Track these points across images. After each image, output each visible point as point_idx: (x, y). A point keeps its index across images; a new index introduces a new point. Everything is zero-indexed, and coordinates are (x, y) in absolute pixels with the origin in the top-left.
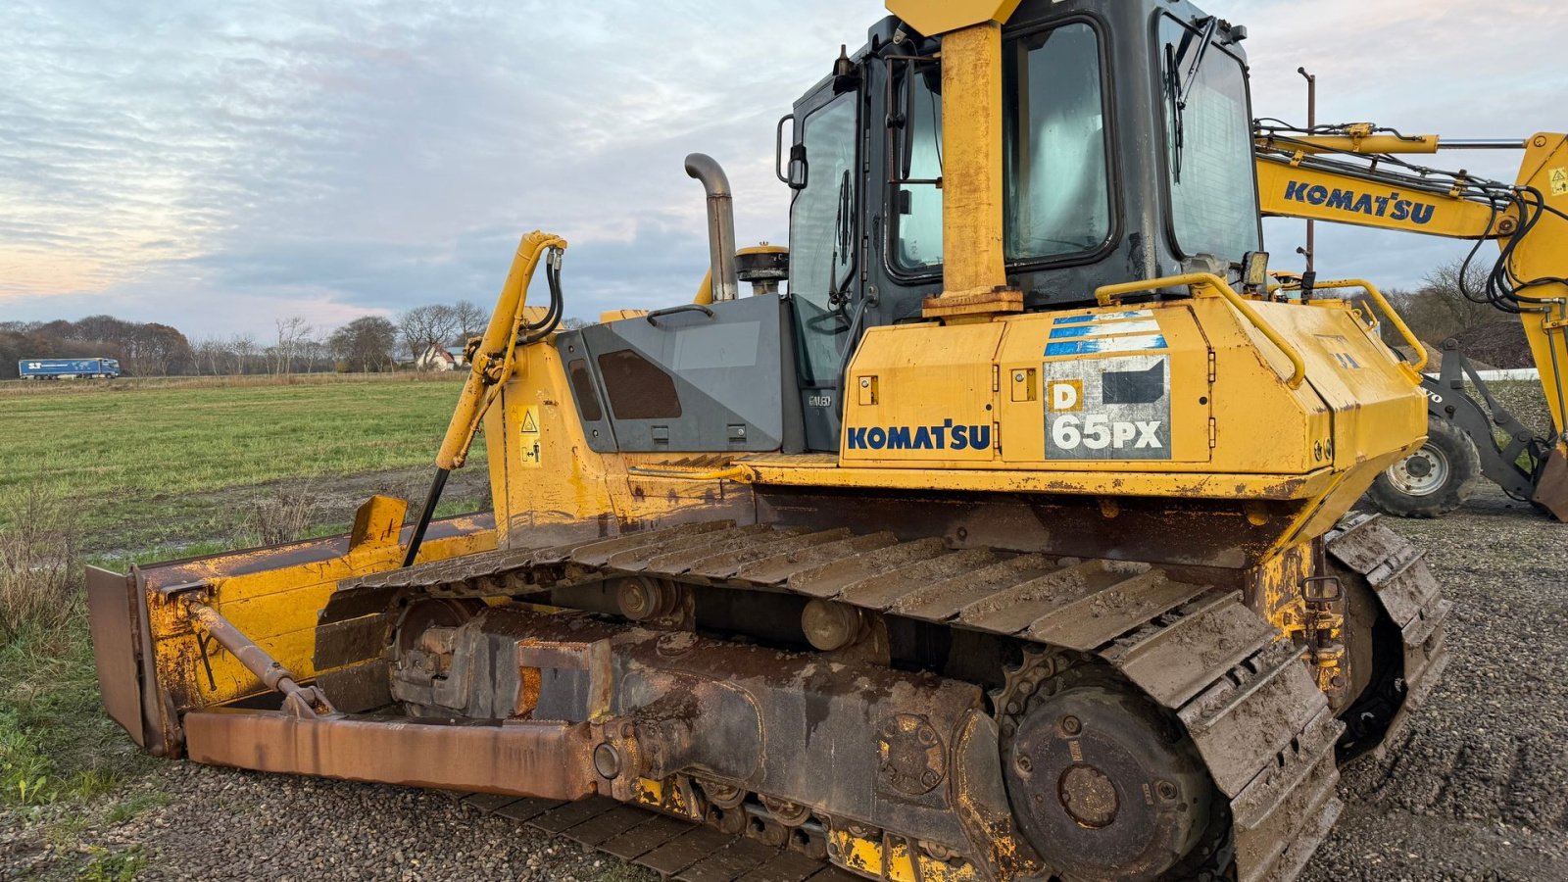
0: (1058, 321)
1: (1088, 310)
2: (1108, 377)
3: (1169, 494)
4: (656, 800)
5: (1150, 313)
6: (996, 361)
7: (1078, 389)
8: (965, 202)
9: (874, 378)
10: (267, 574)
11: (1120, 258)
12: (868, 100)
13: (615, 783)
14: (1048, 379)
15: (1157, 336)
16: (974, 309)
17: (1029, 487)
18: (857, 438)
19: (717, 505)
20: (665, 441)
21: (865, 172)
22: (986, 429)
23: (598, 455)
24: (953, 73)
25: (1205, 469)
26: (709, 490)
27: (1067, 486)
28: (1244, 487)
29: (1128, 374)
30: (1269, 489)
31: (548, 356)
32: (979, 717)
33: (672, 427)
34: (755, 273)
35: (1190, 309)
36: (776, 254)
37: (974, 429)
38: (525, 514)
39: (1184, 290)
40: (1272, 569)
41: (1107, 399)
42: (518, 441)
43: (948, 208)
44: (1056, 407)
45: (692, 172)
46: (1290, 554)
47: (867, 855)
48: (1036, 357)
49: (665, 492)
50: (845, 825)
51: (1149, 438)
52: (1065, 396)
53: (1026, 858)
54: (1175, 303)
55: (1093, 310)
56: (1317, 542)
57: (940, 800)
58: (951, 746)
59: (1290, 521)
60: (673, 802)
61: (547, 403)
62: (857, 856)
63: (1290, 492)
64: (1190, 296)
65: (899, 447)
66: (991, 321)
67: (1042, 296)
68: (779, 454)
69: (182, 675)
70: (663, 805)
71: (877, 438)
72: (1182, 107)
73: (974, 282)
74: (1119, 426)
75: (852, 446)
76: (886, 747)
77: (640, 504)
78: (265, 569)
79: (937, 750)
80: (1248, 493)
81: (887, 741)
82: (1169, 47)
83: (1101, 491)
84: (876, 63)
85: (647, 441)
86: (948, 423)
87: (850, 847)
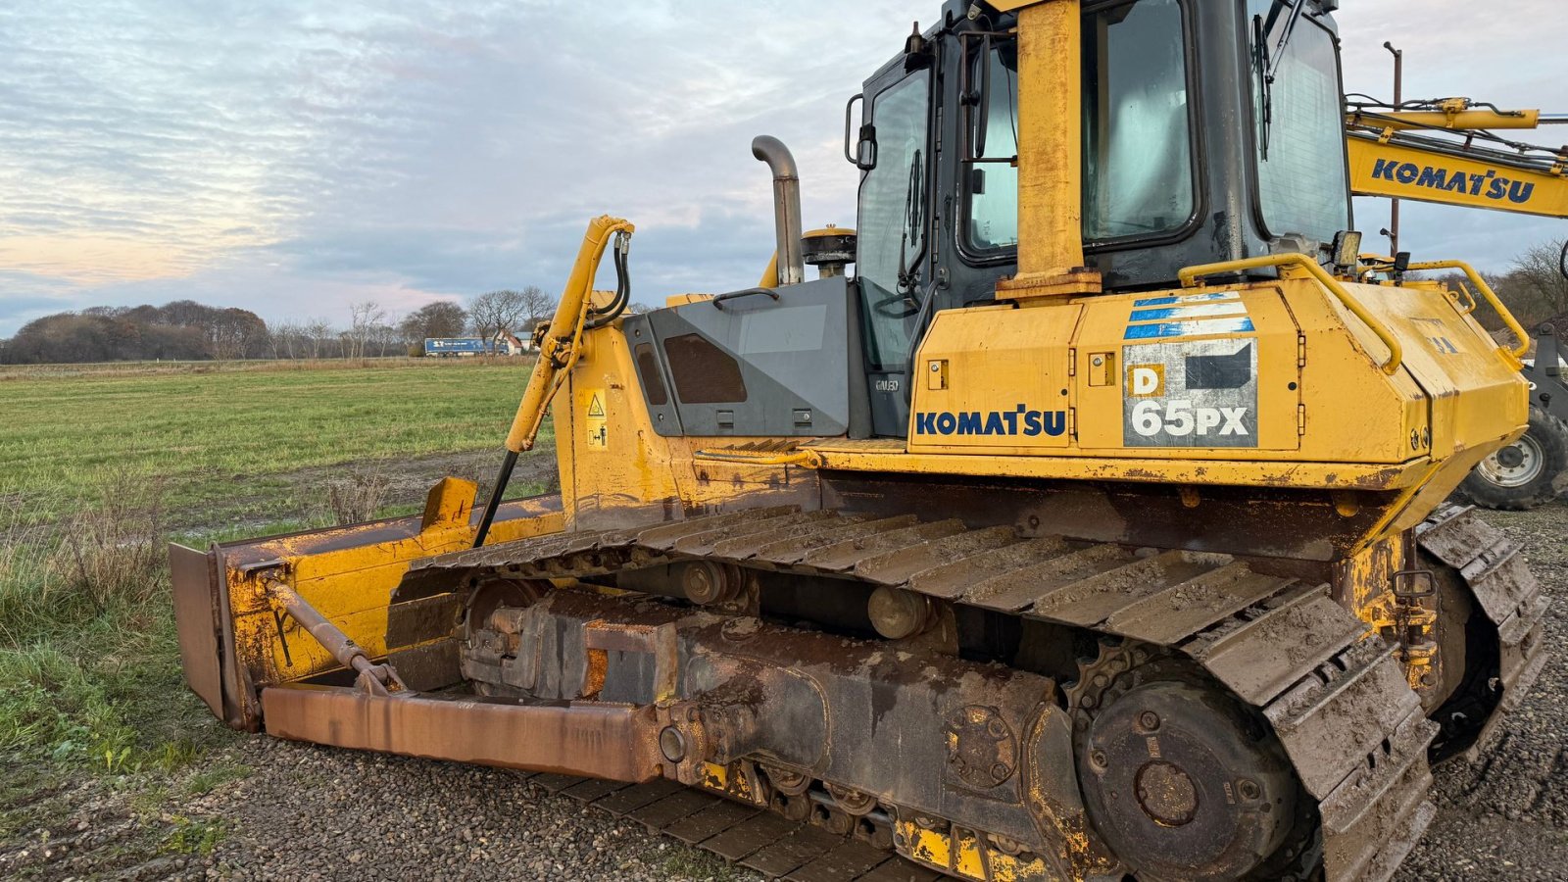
0: (1138, 303)
1: (1171, 291)
2: (1191, 361)
3: (1255, 483)
4: (720, 784)
5: (1236, 295)
6: (1073, 344)
7: (1160, 374)
8: (1042, 180)
9: (945, 362)
10: (341, 553)
11: (1204, 238)
12: (941, 78)
13: (681, 766)
14: (1128, 363)
15: (1243, 319)
16: (1050, 291)
17: (1107, 474)
18: (925, 424)
19: (782, 490)
20: (730, 425)
21: (937, 151)
22: (1061, 415)
23: (662, 439)
24: (1030, 48)
25: (1292, 458)
26: (774, 475)
27: (1147, 474)
28: (1334, 476)
29: (1213, 358)
30: (1361, 479)
31: (614, 340)
32: (1051, 710)
33: (736, 411)
34: (822, 256)
35: (1279, 291)
36: (842, 237)
37: (1048, 415)
38: (592, 497)
39: (1272, 271)
40: (1361, 562)
41: (1191, 384)
42: (585, 425)
43: (1023, 187)
44: (1136, 392)
45: (759, 155)
46: (1380, 547)
47: (935, 848)
48: (1115, 340)
49: (730, 477)
50: (912, 816)
51: (1235, 424)
52: (1145, 381)
53: (1100, 855)
54: (1262, 284)
55: (1176, 292)
56: (1408, 534)
57: (1011, 794)
58: (1023, 739)
59: (1382, 513)
60: (738, 788)
61: (614, 387)
62: (924, 848)
63: (1385, 482)
64: (1278, 278)
65: (970, 433)
66: (1068, 304)
67: (1121, 277)
68: (844, 439)
69: (259, 651)
70: (728, 789)
71: (946, 424)
72: (1270, 80)
73: (1050, 263)
74: (1202, 413)
75: (921, 431)
76: (955, 738)
77: (705, 488)
78: (340, 548)
79: (1007, 743)
80: (1339, 483)
81: (956, 732)
82: (1257, 18)
83: (1184, 479)
84: (949, 39)
85: (712, 426)
86: (1021, 408)
87: (916, 838)
